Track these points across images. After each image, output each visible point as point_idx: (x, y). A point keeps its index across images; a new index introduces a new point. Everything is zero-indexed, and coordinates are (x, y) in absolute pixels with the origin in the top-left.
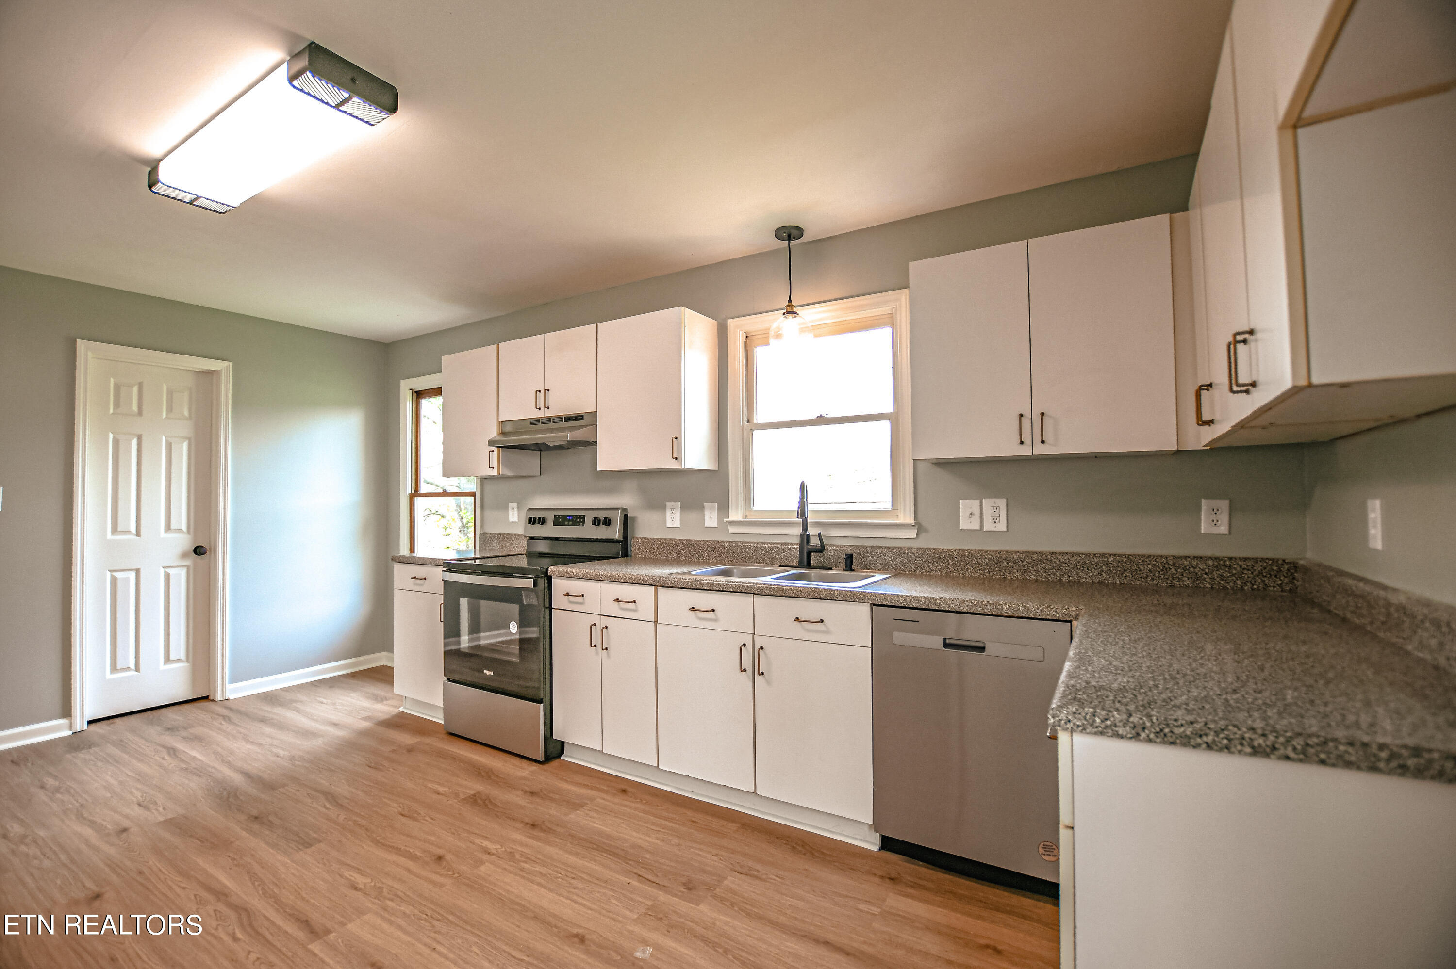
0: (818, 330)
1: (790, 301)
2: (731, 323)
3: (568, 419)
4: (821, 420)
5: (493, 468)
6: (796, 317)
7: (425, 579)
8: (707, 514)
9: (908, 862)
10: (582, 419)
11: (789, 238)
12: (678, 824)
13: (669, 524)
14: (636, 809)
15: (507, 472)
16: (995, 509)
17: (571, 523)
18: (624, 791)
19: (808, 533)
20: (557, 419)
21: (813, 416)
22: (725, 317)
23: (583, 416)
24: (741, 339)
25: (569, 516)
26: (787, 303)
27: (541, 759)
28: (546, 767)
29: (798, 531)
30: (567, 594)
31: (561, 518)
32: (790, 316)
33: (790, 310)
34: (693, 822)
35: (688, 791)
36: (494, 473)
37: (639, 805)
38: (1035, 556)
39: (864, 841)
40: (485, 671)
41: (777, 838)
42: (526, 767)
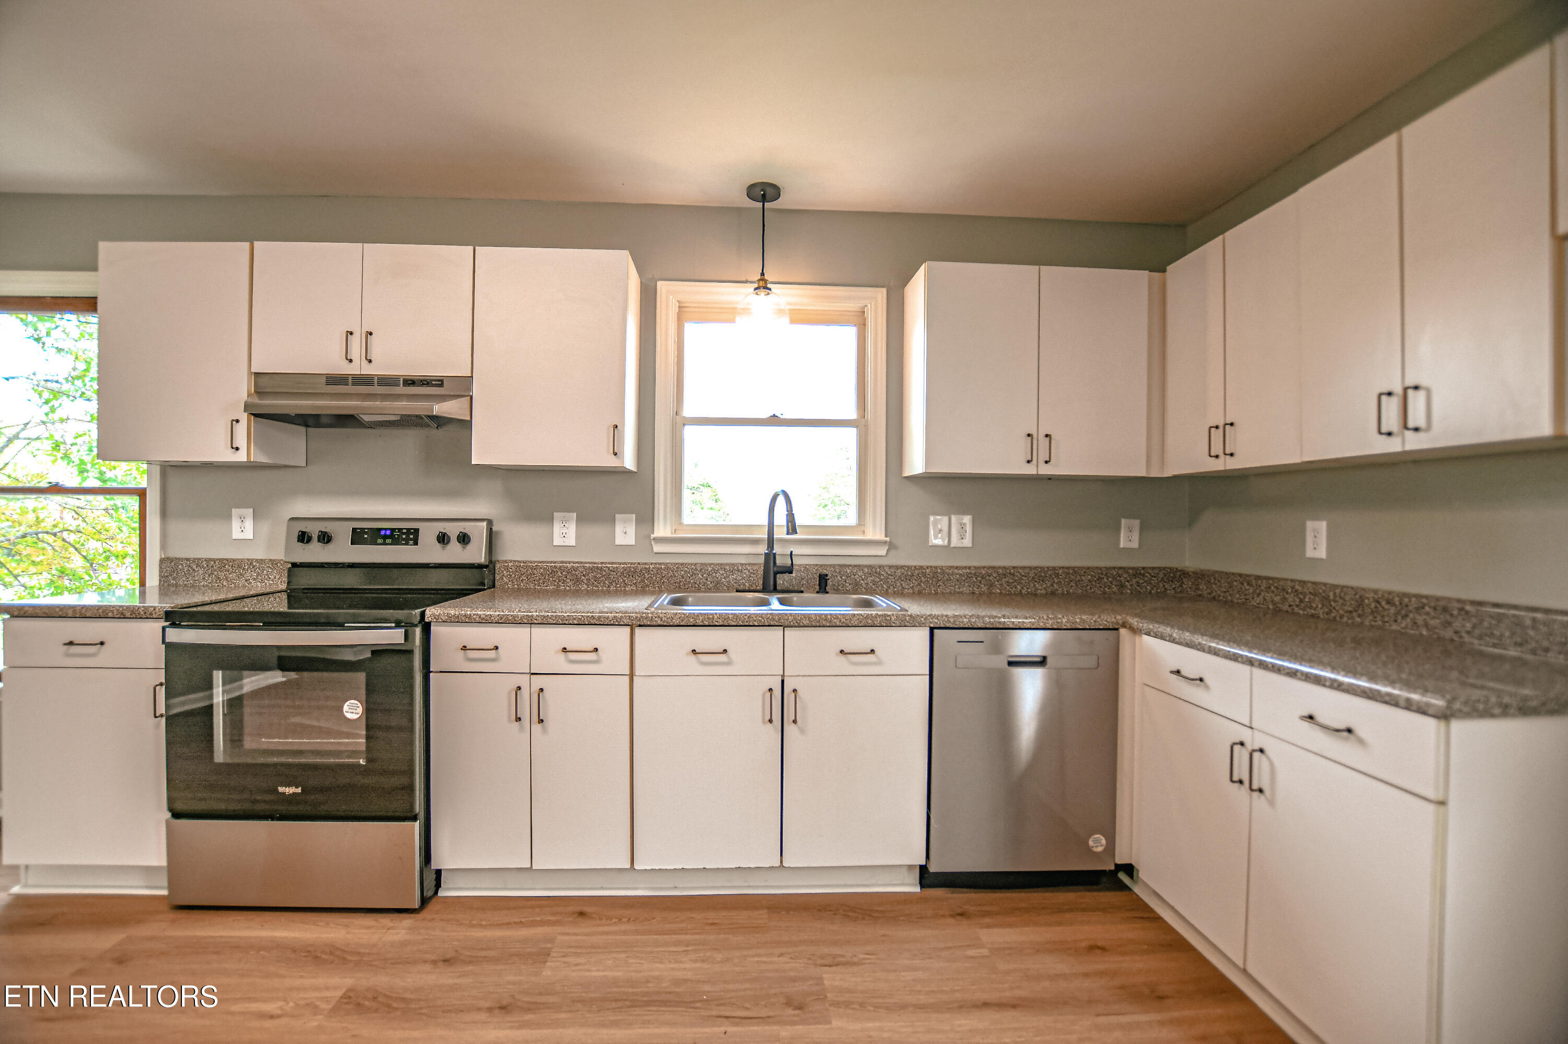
0: (799, 317)
1: (763, 274)
2: (663, 287)
3: (410, 382)
4: (774, 421)
5: (237, 449)
6: (768, 294)
7: (102, 643)
8: (619, 529)
9: (953, 893)
10: (441, 385)
11: (764, 199)
12: (696, 933)
13: (557, 541)
14: (625, 933)
15: (263, 459)
16: (962, 526)
17: (388, 541)
18: (582, 914)
19: (774, 552)
20: (386, 381)
21: (765, 415)
22: (651, 276)
23: (442, 381)
24: (673, 310)
25: (386, 529)
26: (759, 277)
27: (416, 905)
28: (424, 914)
29: (763, 549)
30: (464, 648)
31: (366, 533)
32: (762, 293)
33: (763, 285)
34: (712, 924)
35: (669, 889)
36: (241, 457)
37: (623, 927)
38: (1000, 571)
39: (903, 885)
40: (281, 789)
41: (820, 910)
42: (391, 924)
